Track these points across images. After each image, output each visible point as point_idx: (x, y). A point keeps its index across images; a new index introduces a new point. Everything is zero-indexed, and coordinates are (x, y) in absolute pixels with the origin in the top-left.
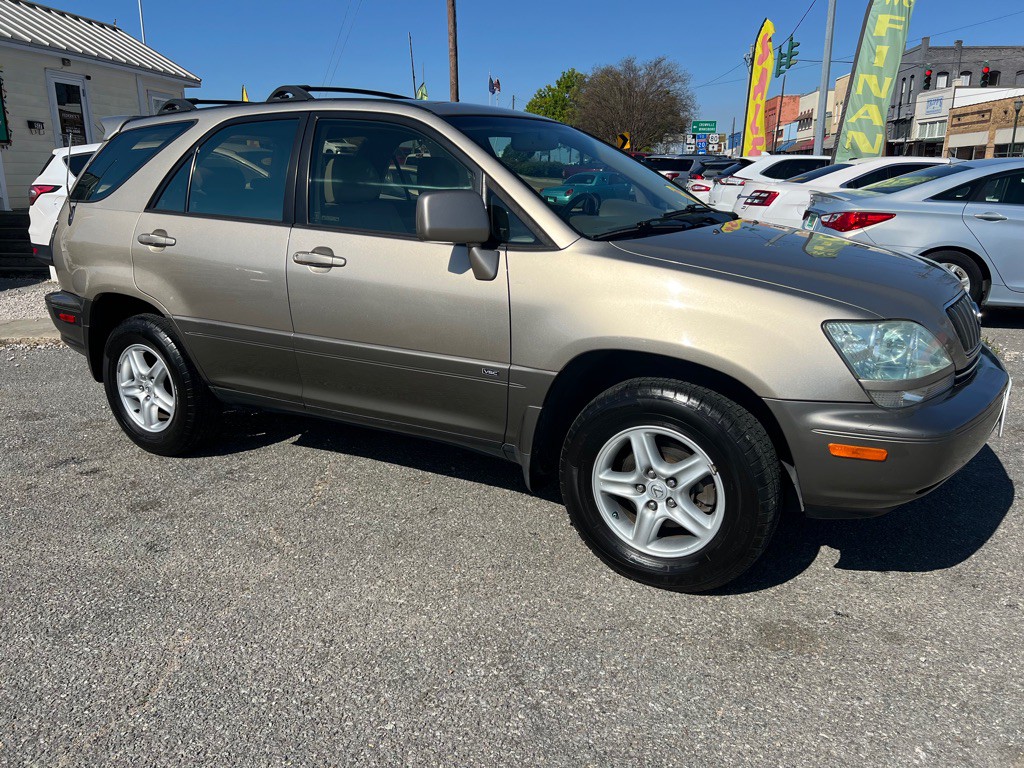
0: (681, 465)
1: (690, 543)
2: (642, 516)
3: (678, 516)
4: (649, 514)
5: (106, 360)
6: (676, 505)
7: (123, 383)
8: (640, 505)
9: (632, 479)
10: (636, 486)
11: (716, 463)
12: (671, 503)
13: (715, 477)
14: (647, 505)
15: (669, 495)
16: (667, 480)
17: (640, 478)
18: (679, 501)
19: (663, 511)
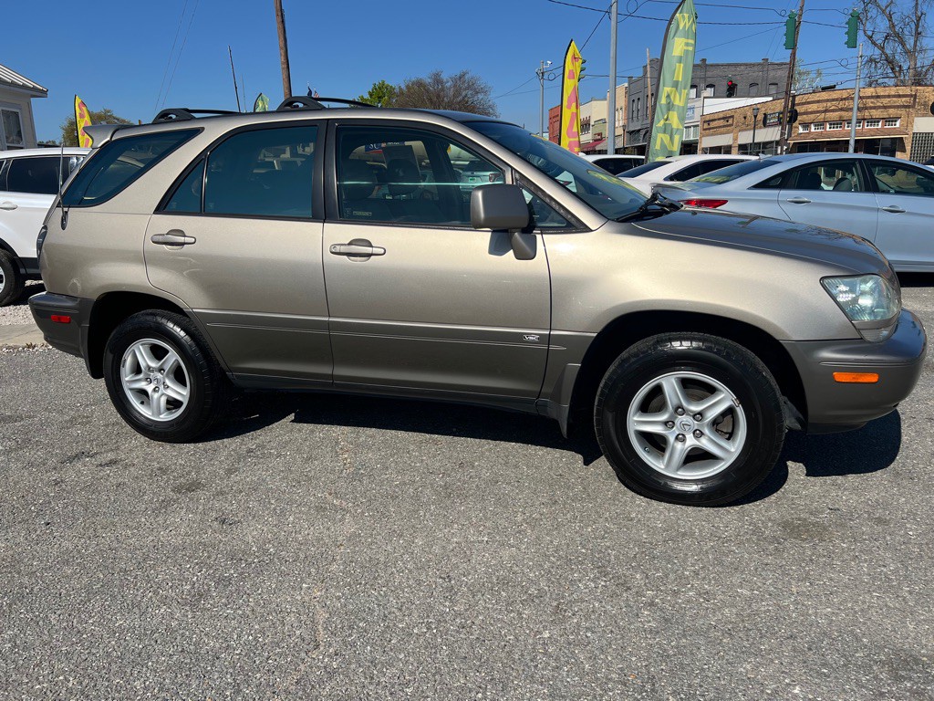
0: (708, 402)
1: (714, 465)
2: (673, 449)
3: (705, 444)
4: (679, 446)
5: (108, 357)
6: (702, 434)
7: (127, 377)
8: (671, 439)
9: (664, 417)
10: (666, 423)
11: (738, 397)
12: (698, 434)
13: (738, 409)
14: (677, 438)
15: (696, 428)
16: (694, 417)
17: (671, 416)
18: (706, 431)
19: (691, 441)
